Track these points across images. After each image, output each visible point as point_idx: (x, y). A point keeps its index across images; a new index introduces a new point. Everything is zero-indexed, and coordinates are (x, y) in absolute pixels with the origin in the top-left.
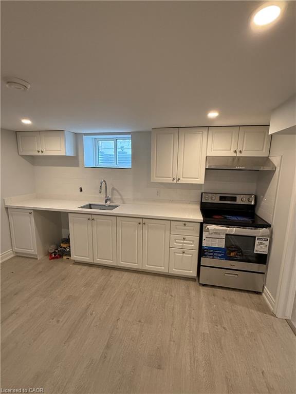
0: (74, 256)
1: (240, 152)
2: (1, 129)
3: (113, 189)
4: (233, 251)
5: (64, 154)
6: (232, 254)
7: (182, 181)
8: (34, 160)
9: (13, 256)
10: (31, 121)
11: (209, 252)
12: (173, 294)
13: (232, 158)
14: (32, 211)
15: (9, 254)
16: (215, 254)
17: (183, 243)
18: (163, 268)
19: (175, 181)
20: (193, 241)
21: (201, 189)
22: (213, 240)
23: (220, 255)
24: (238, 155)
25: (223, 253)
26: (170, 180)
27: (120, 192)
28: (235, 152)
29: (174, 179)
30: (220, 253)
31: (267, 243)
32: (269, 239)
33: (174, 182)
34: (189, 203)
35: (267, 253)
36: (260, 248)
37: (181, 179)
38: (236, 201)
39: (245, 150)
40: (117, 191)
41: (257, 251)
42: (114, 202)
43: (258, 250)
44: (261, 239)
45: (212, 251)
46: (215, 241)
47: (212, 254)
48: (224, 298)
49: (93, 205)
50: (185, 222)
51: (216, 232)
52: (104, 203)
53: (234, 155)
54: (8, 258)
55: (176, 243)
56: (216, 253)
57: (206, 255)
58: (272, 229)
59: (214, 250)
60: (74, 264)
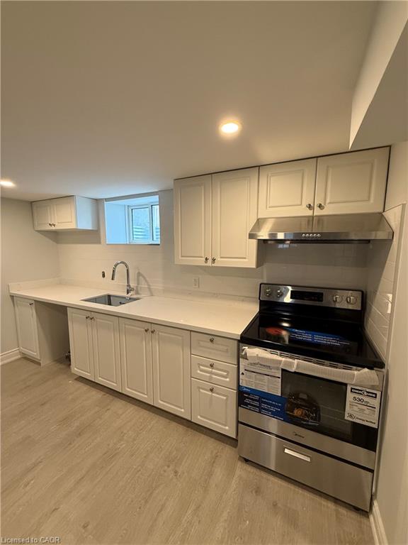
0: (75, 369)
1: (320, 206)
2: (2, 198)
3: (139, 274)
4: (298, 407)
5: (74, 227)
6: (297, 412)
7: (221, 262)
8: (57, 236)
9: (19, 356)
10: (14, 183)
11: (252, 399)
12: (180, 471)
13: (307, 219)
14: (33, 302)
15: (13, 354)
16: (264, 406)
17: (211, 373)
18: (183, 410)
19: (209, 263)
20: (228, 372)
21: (262, 278)
22: (259, 376)
23: (272, 409)
24: (318, 212)
25: (277, 407)
26: (201, 262)
27: (148, 279)
28: (310, 207)
29: (206, 259)
30: (274, 406)
31: (375, 403)
32: (379, 394)
33: (207, 265)
34: (243, 300)
35: (375, 426)
36: (357, 411)
37: (218, 259)
38: (322, 301)
39: (330, 203)
40: (144, 278)
41: (351, 416)
42: (140, 292)
43: (355, 414)
44: (359, 392)
45: (257, 398)
46: (262, 380)
47: (257, 404)
48: (275, 505)
49: (113, 296)
50: (213, 337)
51: (262, 363)
52: (125, 294)
53: (309, 213)
54: (9, 360)
55: (201, 371)
56: (265, 403)
57: (246, 404)
58: (388, 371)
59: (261, 397)
60: (76, 379)
